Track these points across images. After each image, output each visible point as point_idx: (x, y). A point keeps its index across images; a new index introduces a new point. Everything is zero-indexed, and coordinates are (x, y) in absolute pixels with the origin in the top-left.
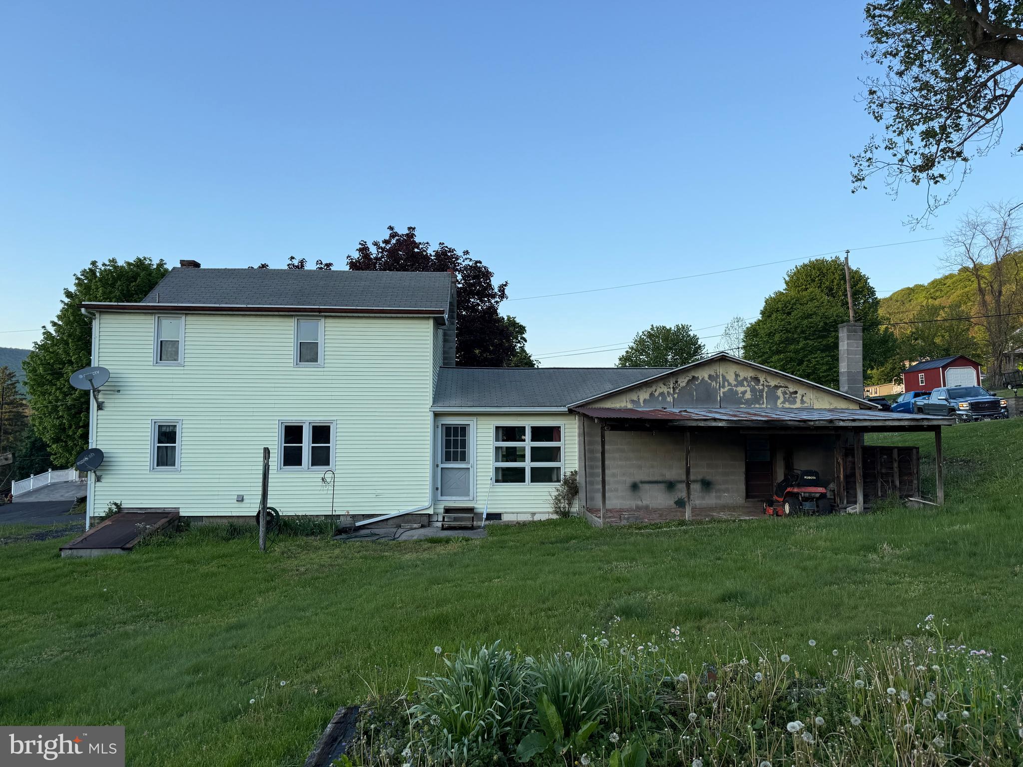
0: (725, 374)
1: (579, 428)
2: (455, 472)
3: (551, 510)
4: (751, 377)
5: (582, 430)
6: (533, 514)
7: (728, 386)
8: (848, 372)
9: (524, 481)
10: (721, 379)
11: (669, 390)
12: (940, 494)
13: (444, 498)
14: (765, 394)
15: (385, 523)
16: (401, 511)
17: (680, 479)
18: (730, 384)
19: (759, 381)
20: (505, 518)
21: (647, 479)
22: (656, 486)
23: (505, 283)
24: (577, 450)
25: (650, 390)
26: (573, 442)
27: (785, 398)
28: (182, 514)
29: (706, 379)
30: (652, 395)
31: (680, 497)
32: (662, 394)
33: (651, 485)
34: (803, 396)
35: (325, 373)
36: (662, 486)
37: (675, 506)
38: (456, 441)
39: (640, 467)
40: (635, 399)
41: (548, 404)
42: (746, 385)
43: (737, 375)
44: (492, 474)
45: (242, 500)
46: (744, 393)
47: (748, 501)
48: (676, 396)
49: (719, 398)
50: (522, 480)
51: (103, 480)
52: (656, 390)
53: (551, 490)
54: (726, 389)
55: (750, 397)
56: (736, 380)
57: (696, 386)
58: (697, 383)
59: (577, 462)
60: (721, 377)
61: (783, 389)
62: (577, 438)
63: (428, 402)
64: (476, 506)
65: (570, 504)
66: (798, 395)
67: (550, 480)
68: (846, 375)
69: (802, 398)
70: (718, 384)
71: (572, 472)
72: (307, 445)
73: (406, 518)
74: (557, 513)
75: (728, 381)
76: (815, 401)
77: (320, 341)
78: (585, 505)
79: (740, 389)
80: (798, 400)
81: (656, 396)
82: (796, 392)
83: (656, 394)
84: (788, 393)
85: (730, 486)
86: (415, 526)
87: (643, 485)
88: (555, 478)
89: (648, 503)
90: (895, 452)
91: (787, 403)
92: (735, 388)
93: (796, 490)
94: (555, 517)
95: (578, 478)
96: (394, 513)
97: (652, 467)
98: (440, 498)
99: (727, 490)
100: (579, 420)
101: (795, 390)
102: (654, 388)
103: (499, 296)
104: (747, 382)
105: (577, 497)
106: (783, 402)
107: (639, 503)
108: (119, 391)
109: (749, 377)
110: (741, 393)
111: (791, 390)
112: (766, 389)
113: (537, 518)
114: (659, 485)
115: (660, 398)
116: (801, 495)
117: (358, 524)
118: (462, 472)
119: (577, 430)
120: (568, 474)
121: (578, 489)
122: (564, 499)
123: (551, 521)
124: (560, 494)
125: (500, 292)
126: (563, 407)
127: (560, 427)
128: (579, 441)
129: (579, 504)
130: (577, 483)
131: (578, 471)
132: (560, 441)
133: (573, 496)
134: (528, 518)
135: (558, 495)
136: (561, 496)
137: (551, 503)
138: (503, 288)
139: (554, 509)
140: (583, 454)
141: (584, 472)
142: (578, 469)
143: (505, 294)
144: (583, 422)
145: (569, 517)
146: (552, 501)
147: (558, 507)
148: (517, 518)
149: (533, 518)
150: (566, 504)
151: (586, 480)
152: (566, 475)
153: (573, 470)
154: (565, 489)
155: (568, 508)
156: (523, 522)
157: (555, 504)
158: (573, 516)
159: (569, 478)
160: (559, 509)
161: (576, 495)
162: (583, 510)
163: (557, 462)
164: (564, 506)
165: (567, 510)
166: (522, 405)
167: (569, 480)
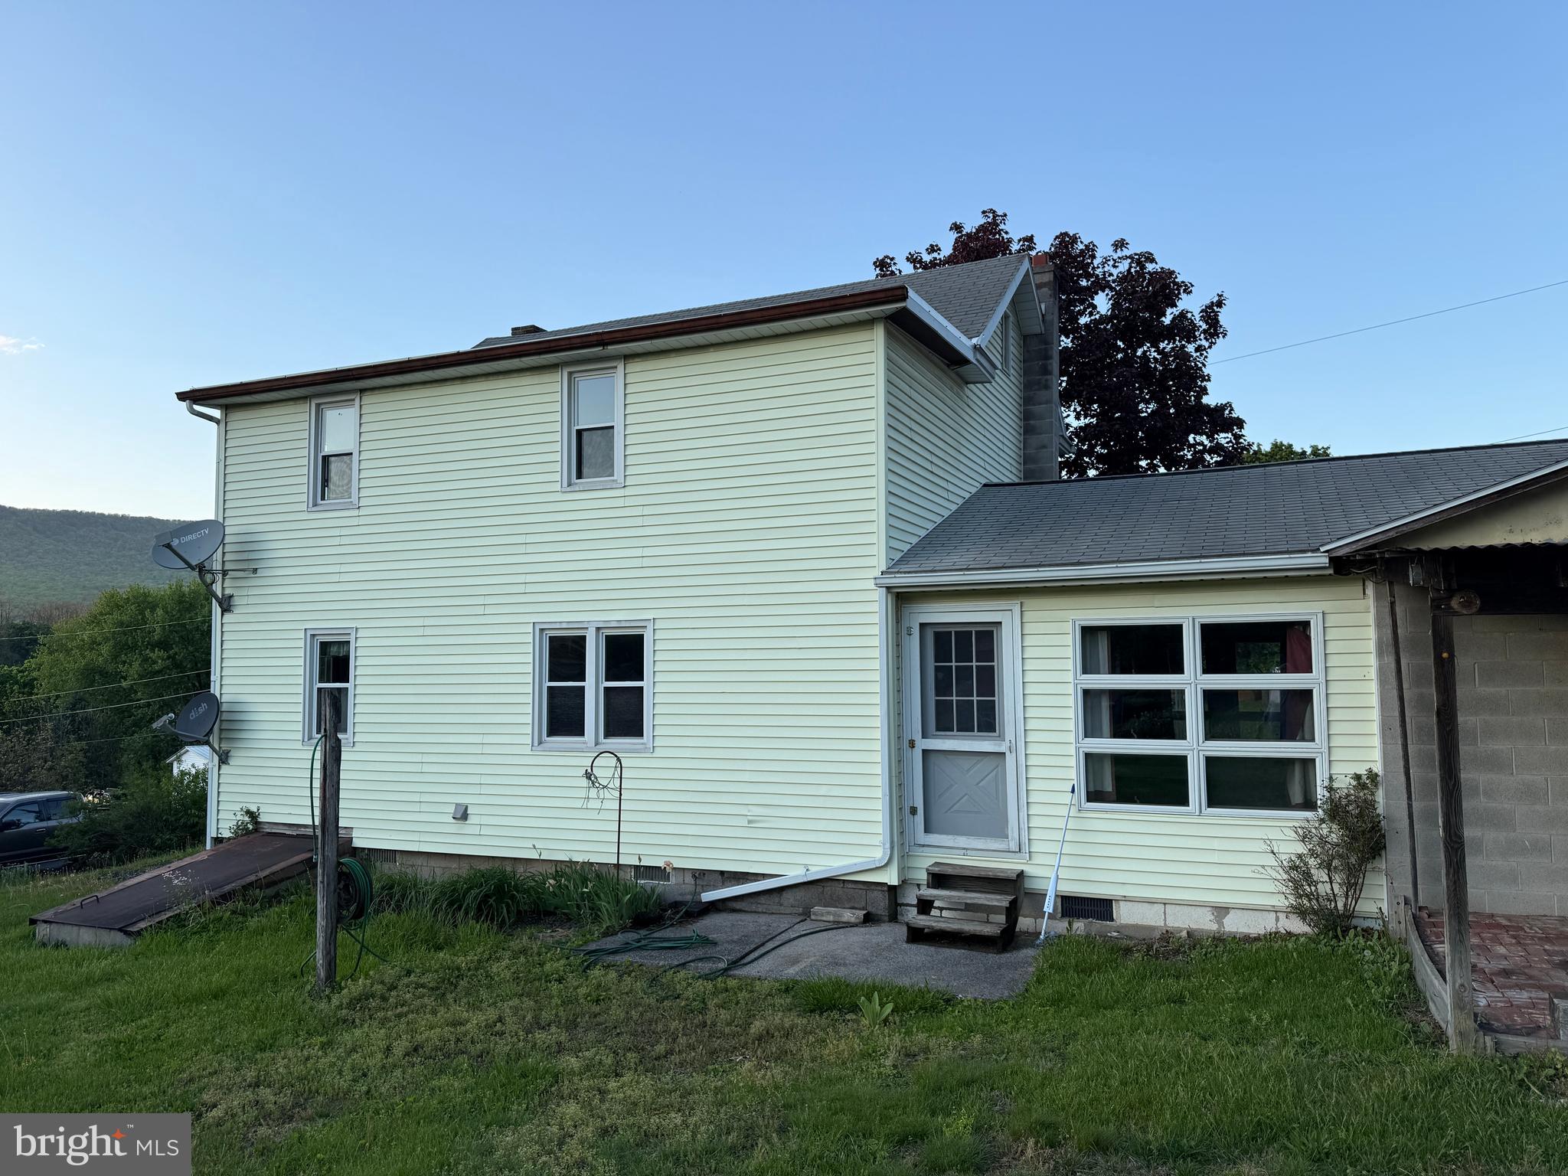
1: (1379, 625)
2: (965, 763)
3: (1280, 902)
5: (1389, 631)
6: (1222, 911)
9: (1183, 801)
13: (933, 839)
15: (776, 898)
16: (813, 869)
20: (1124, 915)
23: (1216, 299)
24: (1374, 701)
26: (1357, 673)
28: (358, 843)
35: (629, 502)
38: (964, 674)
41: (1260, 549)
44: (1073, 772)
45: (464, 816)
50: (1178, 796)
51: (232, 762)
53: (1274, 834)
59: (1376, 741)
62: (1372, 660)
63: (873, 562)
64: (1029, 870)
65: (1354, 885)
67: (1281, 801)
71: (1357, 777)
72: (594, 684)
73: (829, 889)
74: (1301, 912)
77: (618, 424)
78: (1410, 894)
86: (848, 916)
88: (1296, 795)
94: (1297, 926)
95: (1380, 796)
96: (794, 874)
98: (922, 838)
100: (1378, 598)
103: (1205, 332)
105: (1382, 864)
108: (255, 570)
113: (1235, 924)
117: (708, 896)
118: (987, 764)
119: (1371, 633)
120: (1344, 783)
121: (1384, 836)
122: (1329, 870)
123: (1276, 946)
124: (1312, 853)
125: (1207, 323)
126: (1310, 554)
127: (1307, 624)
128: (1382, 671)
129: (1391, 890)
130: (1379, 815)
131: (1380, 774)
132: (1309, 670)
133: (1363, 861)
134: (1204, 922)
135: (1305, 852)
136: (1318, 856)
137: (1279, 877)
138: (1213, 311)
139: (1292, 900)
140: (1397, 714)
141: (1403, 779)
142: (1378, 768)
143: (1221, 326)
144: (1393, 604)
145: (1352, 932)
146: (1281, 871)
147: (1307, 896)
148: (1165, 920)
149: (1220, 923)
150: (1336, 887)
151: (1410, 806)
152: (1335, 785)
153: (1362, 770)
154: (1333, 834)
155: (1347, 899)
156: (1184, 934)
157: (1297, 886)
158: (1367, 932)
159: (1348, 795)
160: (1310, 900)
161: (1374, 858)
162: (1404, 915)
163: (1303, 740)
164: (1329, 892)
165: (1340, 906)
166: (1163, 555)
167: (1349, 803)
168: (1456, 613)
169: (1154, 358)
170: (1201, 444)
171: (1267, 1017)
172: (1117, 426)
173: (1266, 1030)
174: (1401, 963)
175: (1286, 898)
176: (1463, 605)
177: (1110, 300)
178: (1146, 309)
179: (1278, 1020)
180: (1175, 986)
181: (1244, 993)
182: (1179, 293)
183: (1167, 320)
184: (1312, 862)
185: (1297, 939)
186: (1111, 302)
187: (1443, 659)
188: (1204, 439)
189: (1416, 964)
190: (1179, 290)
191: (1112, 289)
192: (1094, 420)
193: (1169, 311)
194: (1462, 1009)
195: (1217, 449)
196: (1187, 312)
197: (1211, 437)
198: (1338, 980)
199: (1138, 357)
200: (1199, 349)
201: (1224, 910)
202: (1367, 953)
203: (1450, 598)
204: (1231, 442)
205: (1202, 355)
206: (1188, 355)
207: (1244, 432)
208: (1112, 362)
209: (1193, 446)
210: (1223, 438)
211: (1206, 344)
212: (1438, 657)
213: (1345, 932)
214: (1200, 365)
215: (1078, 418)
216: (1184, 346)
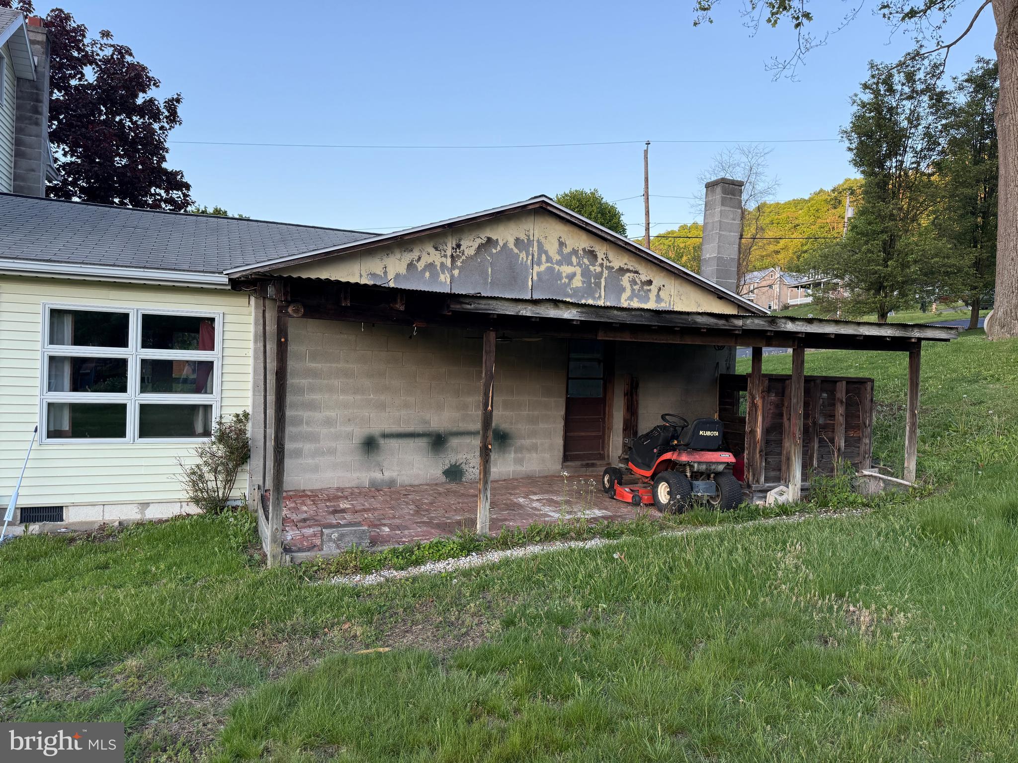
0: (543, 240)
1: (256, 324)
3: (184, 496)
4: (584, 250)
5: (261, 327)
6: (145, 505)
7: (547, 261)
8: (719, 259)
9: (122, 434)
10: (536, 248)
11: (444, 259)
12: (911, 465)
14: (603, 281)
17: (455, 429)
18: (549, 259)
19: (595, 257)
20: (71, 517)
21: (395, 429)
22: (411, 443)
23: (175, 97)
24: (250, 369)
25: (408, 257)
26: (241, 353)
27: (633, 290)
29: (511, 245)
30: (411, 266)
31: (453, 462)
32: (430, 266)
33: (400, 441)
34: (660, 289)
36: (422, 443)
37: (443, 479)
39: (382, 406)
40: (378, 272)
41: (186, 267)
42: (575, 263)
43: (562, 244)
44: (37, 417)
46: (571, 277)
47: (567, 467)
48: (456, 272)
49: (530, 283)
50: (119, 431)
52: (419, 259)
53: (183, 453)
54: (543, 268)
55: (580, 284)
56: (560, 252)
57: (492, 258)
58: (494, 251)
59: (250, 394)
60: (535, 244)
61: (631, 275)
62: (251, 345)
65: (229, 481)
66: (652, 287)
68: (715, 262)
69: (658, 292)
70: (530, 257)
71: (237, 416)
74: (197, 501)
75: (546, 253)
76: (677, 300)
78: (261, 483)
79: (566, 270)
80: (653, 296)
81: (420, 269)
82: (650, 282)
83: (420, 265)
84: (639, 282)
85: (539, 442)
87: (387, 441)
88: (199, 429)
89: (395, 474)
90: (842, 387)
91: (635, 300)
92: (557, 267)
93: (684, 458)
94: (194, 510)
95: (249, 427)
97: (406, 406)
99: (534, 448)
100: (256, 307)
101: (648, 278)
102: (415, 254)
103: (167, 117)
104: (577, 257)
105: (247, 467)
106: (630, 298)
107: (378, 475)
109: (580, 248)
110: (567, 277)
111: (644, 278)
112: (606, 273)
113: (154, 513)
114: (417, 440)
115: (427, 274)
116: (692, 467)
119: (252, 328)
120: (228, 420)
121: (250, 450)
122: (215, 473)
123: (178, 523)
124: (206, 463)
125: (169, 112)
126: (217, 275)
127: (213, 320)
128: (256, 351)
129: (251, 481)
130: (247, 438)
131: (250, 413)
132: (212, 349)
133: (237, 466)
134: (132, 514)
135: (201, 463)
136: (209, 465)
137: (184, 480)
138: (173, 105)
139: (191, 494)
140: (262, 377)
141: (263, 415)
142: (249, 410)
143: (178, 117)
144: (264, 311)
145: (226, 509)
146: (185, 476)
147: (200, 490)
148: (103, 516)
149: (143, 513)
150: (219, 483)
151: (265, 432)
152: (223, 421)
153: (240, 412)
154: (220, 450)
155: (225, 489)
156: (117, 524)
157: (194, 484)
158: (235, 508)
159: (230, 427)
160: (202, 492)
161: (243, 464)
162: (257, 495)
163: (206, 393)
164: (215, 486)
165: (221, 495)
166: (118, 263)
167: (231, 431)
168: (290, 316)
169: (129, 126)
170: (159, 195)
171: (162, 567)
172: (96, 168)
173: (161, 575)
174: (251, 523)
175: (188, 493)
176: (295, 311)
177: (95, 73)
178: (124, 87)
179: (169, 568)
180: (102, 558)
181: (150, 555)
182: (150, 85)
183: (140, 101)
184: (205, 469)
185: (192, 517)
186: (97, 75)
187: (281, 342)
188: (162, 192)
189: (259, 523)
190: (150, 83)
191: (97, 65)
192: (79, 161)
193: (141, 95)
194: (275, 542)
195: (170, 201)
196: (155, 100)
197: (167, 192)
198: (212, 538)
199: (116, 122)
200: (162, 128)
201: (145, 506)
202: (232, 520)
203: (288, 306)
204: (180, 197)
205: (164, 133)
206: (153, 132)
207: (190, 193)
208: (94, 120)
209: (154, 195)
210: (176, 194)
211: (168, 127)
212: (279, 341)
213: (222, 510)
214: (162, 140)
215: (65, 155)
216: (151, 124)
